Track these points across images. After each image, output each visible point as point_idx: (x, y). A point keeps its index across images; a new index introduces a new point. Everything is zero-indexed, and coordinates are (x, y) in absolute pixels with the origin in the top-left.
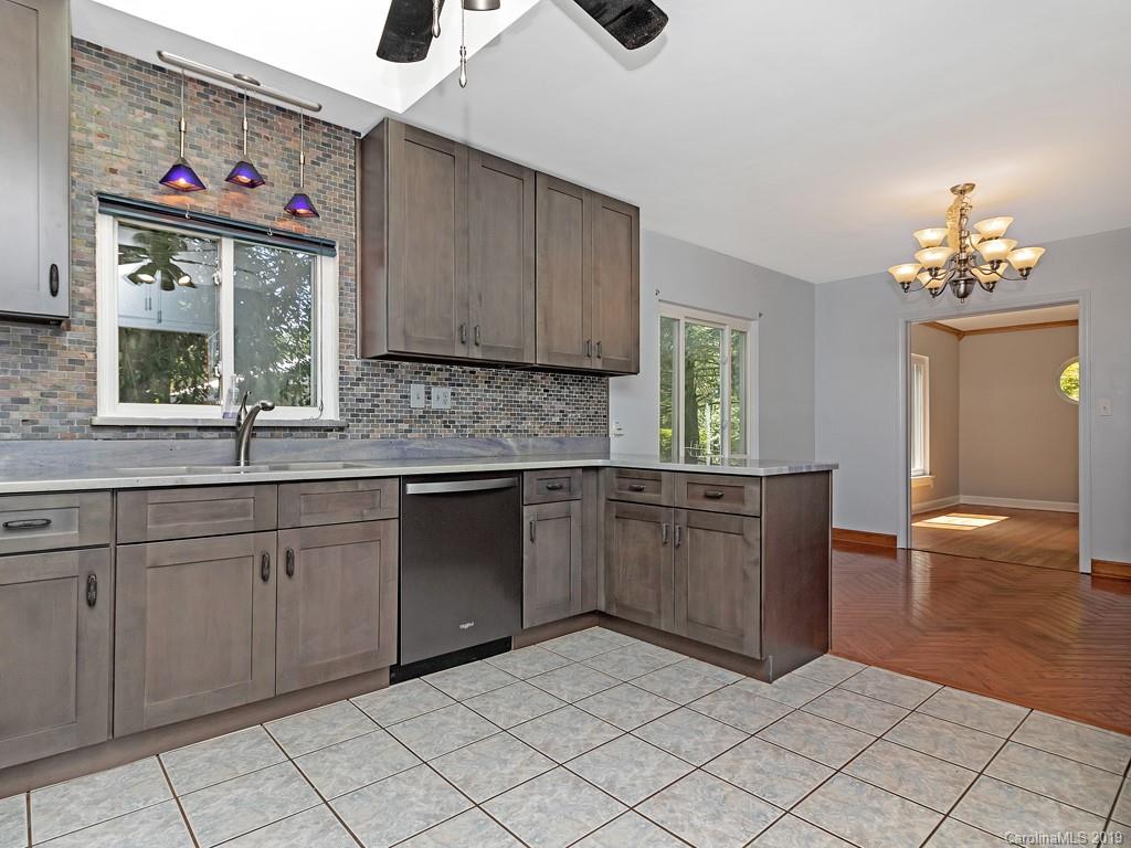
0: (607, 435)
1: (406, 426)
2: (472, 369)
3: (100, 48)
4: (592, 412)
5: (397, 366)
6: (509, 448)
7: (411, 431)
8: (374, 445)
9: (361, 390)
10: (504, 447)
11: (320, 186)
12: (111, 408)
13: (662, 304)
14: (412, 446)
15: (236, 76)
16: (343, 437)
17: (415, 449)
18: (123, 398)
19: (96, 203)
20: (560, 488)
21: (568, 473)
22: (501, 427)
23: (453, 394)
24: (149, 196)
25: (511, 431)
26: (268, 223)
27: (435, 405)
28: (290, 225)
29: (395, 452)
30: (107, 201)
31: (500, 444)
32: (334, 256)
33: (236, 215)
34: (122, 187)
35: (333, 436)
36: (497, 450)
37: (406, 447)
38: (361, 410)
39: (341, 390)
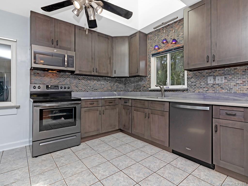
1: (207, 89)
2: (235, 68)
5: (203, 72)
7: (208, 91)
8: (195, 94)
9: (192, 80)
14: (207, 95)
16: (188, 92)
17: (209, 96)
19: (151, 56)
23: (225, 78)
24: (156, 52)
26: (172, 48)
27: (217, 82)
29: (202, 97)
30: (153, 55)
33: (167, 49)
34: (154, 52)
35: (185, 92)
37: (205, 95)
38: (193, 85)
39: (187, 80)
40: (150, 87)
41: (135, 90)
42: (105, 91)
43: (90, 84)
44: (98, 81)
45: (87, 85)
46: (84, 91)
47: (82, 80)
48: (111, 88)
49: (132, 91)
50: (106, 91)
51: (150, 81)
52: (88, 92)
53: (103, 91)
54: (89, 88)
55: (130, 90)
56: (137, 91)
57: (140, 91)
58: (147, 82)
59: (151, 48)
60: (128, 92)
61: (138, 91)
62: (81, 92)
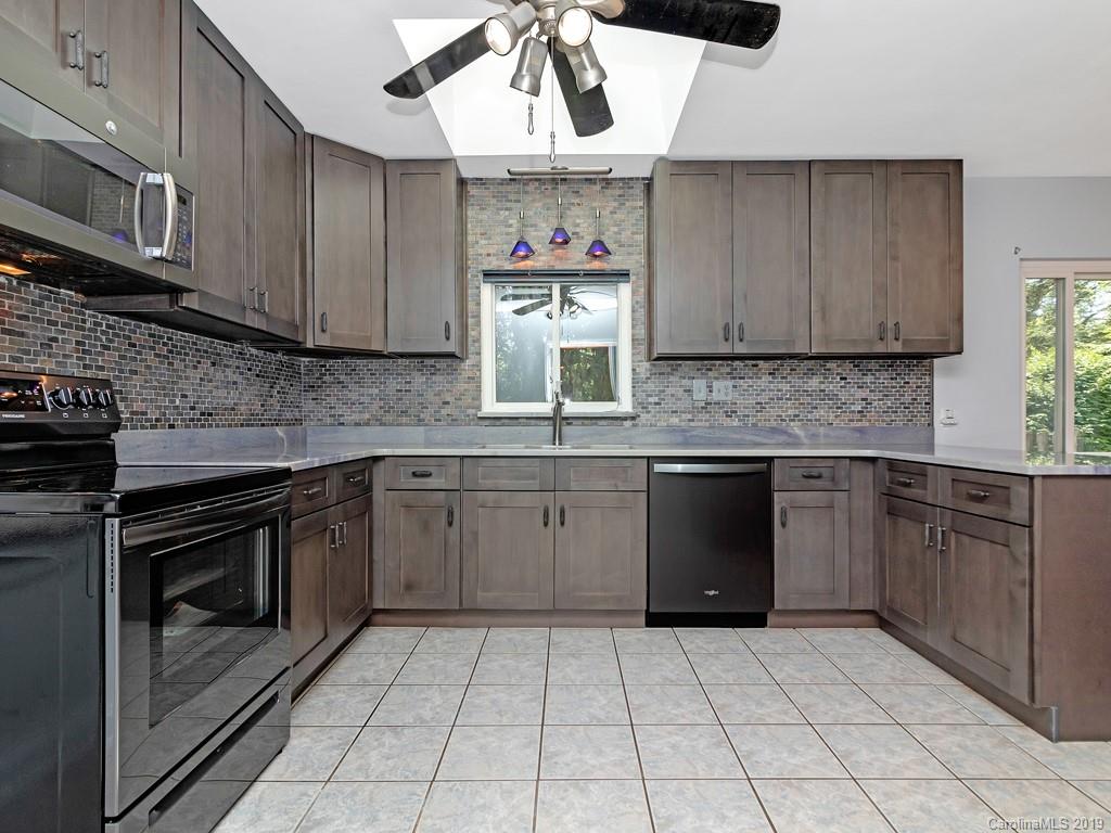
0: (931, 424)
1: (690, 417)
2: (754, 362)
3: (481, 179)
4: (907, 399)
5: (680, 365)
6: (796, 437)
7: (693, 420)
8: (660, 431)
9: (650, 386)
10: (790, 435)
11: (616, 229)
12: (491, 406)
13: (1025, 263)
14: (694, 433)
15: (552, 169)
16: (634, 425)
17: (697, 436)
18: (499, 400)
19: (481, 277)
20: (819, 477)
21: (830, 463)
22: (787, 416)
23: (735, 387)
24: (508, 266)
25: (799, 420)
26: (579, 267)
27: (715, 396)
28: (596, 265)
30: (488, 275)
31: (785, 433)
32: (628, 282)
33: (559, 266)
34: (494, 264)
35: (628, 424)
36: (782, 438)
37: (689, 434)
38: (651, 403)
39: (633, 387)
40: (479, 408)
41: (389, 418)
42: (242, 425)
43: (180, 377)
44: (214, 364)
45: (168, 382)
46: (157, 420)
47: (144, 347)
48: (262, 405)
49: (367, 424)
50: (248, 425)
51: (476, 381)
52: (172, 426)
53: (236, 426)
54: (178, 403)
55: (356, 417)
56: (401, 425)
57: (420, 422)
58: (462, 386)
59: (483, 242)
60: (341, 427)
61: (407, 425)
62: (143, 427)
